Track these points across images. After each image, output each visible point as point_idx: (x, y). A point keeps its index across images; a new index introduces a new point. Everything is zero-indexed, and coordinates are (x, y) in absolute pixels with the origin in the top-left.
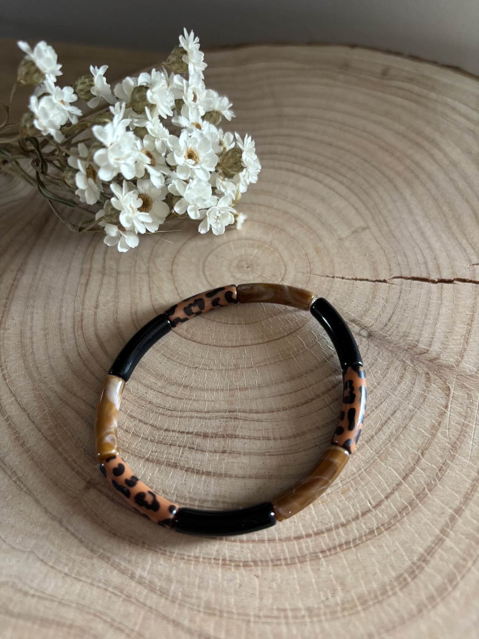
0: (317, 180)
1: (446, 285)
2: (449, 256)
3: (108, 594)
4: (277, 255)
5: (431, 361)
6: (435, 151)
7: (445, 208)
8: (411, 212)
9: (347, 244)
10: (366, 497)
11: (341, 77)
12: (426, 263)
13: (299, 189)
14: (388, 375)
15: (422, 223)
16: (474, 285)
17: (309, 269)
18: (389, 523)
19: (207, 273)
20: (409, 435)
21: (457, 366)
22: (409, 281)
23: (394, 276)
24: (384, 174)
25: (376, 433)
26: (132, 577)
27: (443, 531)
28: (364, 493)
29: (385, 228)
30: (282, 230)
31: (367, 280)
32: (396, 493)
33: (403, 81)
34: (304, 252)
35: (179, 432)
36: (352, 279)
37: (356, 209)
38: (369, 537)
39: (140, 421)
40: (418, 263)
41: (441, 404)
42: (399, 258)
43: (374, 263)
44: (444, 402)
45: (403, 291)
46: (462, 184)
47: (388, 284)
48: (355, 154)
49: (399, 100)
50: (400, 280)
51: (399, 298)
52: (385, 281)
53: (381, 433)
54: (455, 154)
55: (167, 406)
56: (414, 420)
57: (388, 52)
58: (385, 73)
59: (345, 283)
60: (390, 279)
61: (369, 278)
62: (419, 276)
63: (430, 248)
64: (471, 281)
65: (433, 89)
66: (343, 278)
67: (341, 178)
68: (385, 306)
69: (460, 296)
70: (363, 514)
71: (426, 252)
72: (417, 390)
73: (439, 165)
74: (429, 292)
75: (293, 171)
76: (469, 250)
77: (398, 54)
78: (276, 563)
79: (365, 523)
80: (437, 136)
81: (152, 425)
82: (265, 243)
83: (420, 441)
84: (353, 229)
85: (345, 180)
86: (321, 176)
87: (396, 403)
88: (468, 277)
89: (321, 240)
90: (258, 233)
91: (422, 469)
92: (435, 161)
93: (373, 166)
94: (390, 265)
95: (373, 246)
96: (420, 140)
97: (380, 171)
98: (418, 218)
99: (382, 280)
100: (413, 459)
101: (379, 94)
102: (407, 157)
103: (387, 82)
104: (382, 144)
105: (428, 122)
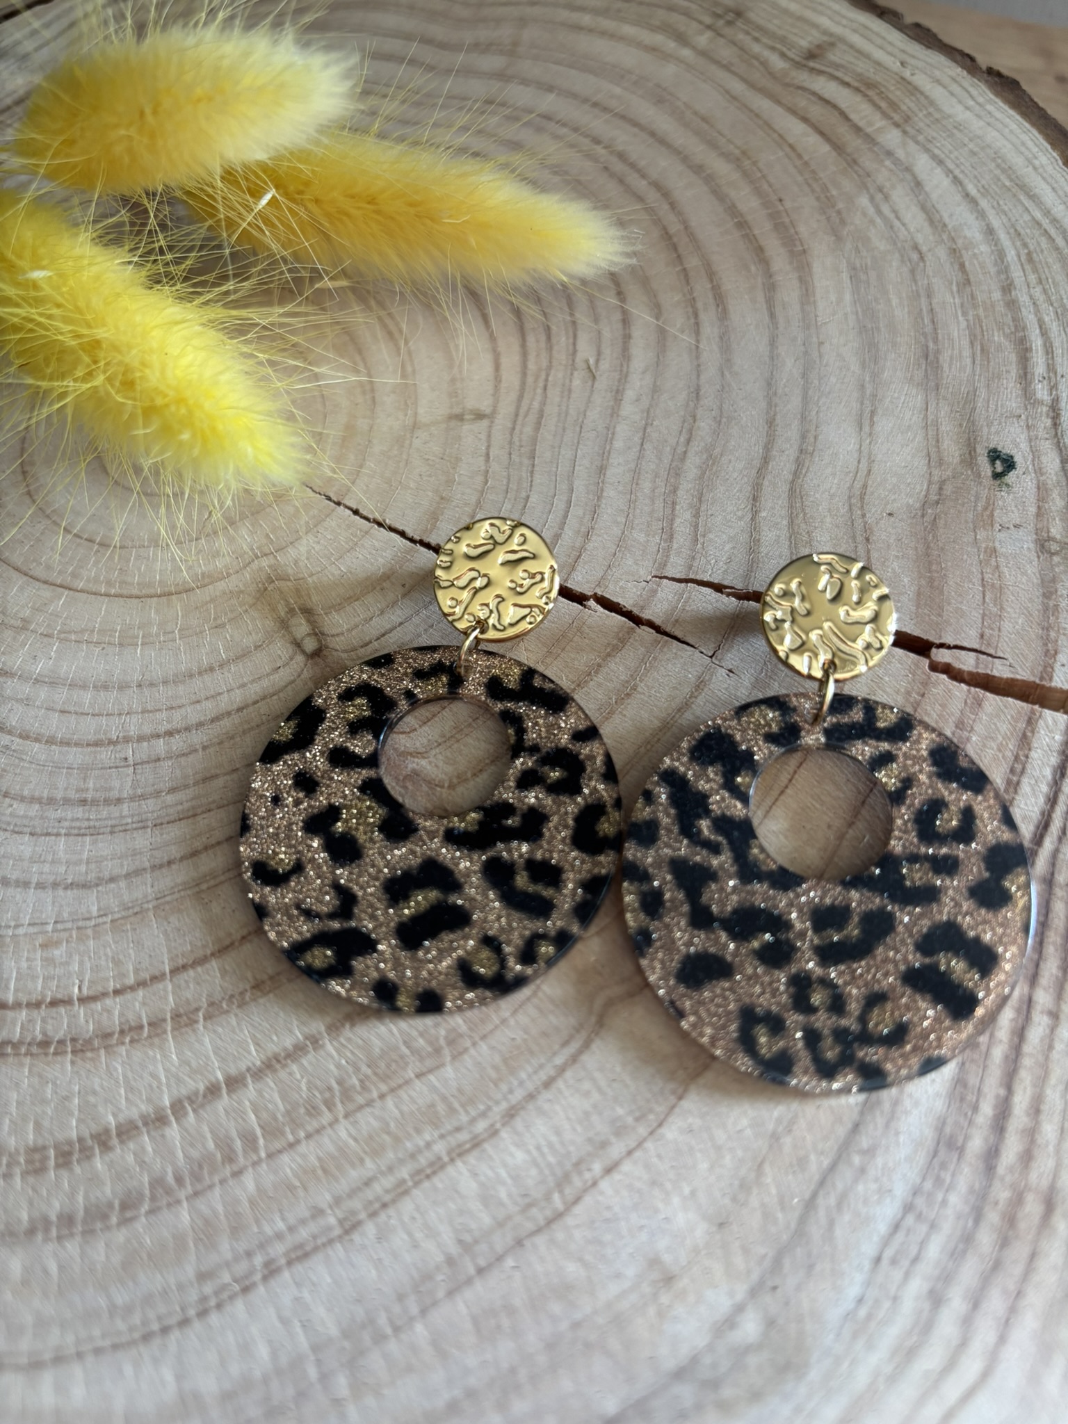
2: (621, 540)
6: (788, 282)
7: (705, 423)
8: (615, 409)
9: (420, 439)
10: (81, 973)
12: (556, 537)
15: (618, 445)
16: (629, 624)
18: (89, 1042)
27: (177, 1106)
28: (81, 963)
29: (528, 430)
33: (846, 85)
36: (375, 521)
38: (35, 1050)
43: (443, 500)
46: (789, 376)
58: (814, 54)
59: (353, 525)
63: (595, 507)
66: (356, 512)
70: (54, 1003)
71: (576, 512)
76: (681, 539)
79: (44, 1021)
88: (626, 602)
89: (372, 413)
95: (471, 461)
98: (621, 429)
101: (764, 105)
102: (711, 275)
103: (803, 78)
104: (675, 227)
105: (826, 203)
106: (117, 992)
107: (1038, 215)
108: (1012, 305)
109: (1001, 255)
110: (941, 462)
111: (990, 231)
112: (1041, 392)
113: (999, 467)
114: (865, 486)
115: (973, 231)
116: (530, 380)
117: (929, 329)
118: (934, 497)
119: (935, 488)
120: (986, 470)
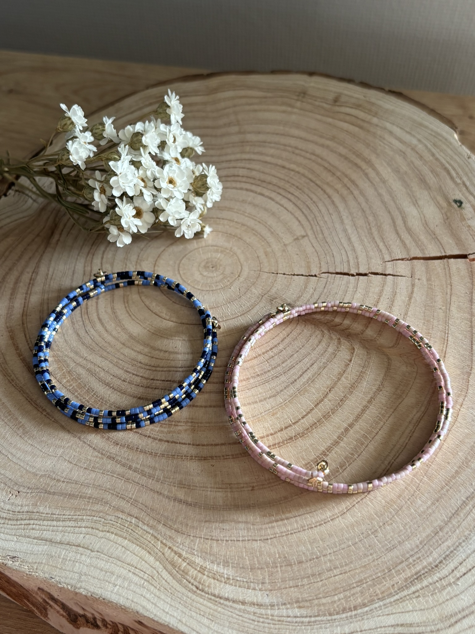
0: (271, 198)
1: (361, 277)
2: (367, 256)
3: (114, 478)
4: (236, 257)
5: (343, 330)
6: (370, 171)
7: (371, 218)
8: (342, 222)
9: (289, 248)
10: (289, 417)
11: (298, 104)
12: (348, 261)
13: (255, 206)
14: (310, 341)
15: (350, 231)
16: (384, 277)
17: (259, 268)
18: (303, 433)
19: (181, 272)
20: (322, 379)
21: (362, 334)
22: (333, 275)
23: (323, 271)
24: (325, 192)
25: (298, 378)
26: (130, 468)
27: (339, 437)
28: (287, 415)
29: (321, 236)
30: (241, 238)
31: (302, 275)
32: (310, 415)
33: (351, 108)
34: (256, 255)
35: (161, 380)
36: (291, 275)
37: (299, 222)
38: (288, 441)
39: (133, 374)
40: (342, 262)
41: (346, 359)
42: (328, 258)
43: (308, 262)
44: (349, 358)
45: (328, 283)
46: (387, 198)
47: (317, 278)
48: (303, 175)
49: (345, 126)
50: (327, 274)
51: (325, 287)
52: (315, 276)
53: (301, 378)
54: (386, 172)
55: (153, 364)
56: (326, 369)
57: (342, 79)
58: (336, 100)
59: (286, 278)
60: (319, 274)
61: (304, 274)
62: (342, 271)
63: (354, 250)
64: (382, 274)
65: (376, 115)
66: (284, 274)
67: (289, 196)
68: (313, 294)
69: (371, 285)
70: (286, 428)
71: (350, 253)
72: (330, 350)
73: (371, 182)
74: (348, 282)
75: (252, 191)
76: (384, 250)
77: (350, 81)
78: (225, 457)
79: (287, 433)
80: (373, 158)
81: (142, 377)
82: (226, 249)
83: (329, 383)
84: (295, 237)
85: (292, 198)
86: (273, 195)
87: (315, 359)
88: (380, 271)
89: (270, 246)
90: (221, 241)
91: (329, 400)
92: (368, 178)
93: (317, 184)
94: (320, 264)
95: (310, 250)
96: (359, 161)
97: (322, 189)
98: (348, 227)
99: (314, 275)
100: (323, 394)
101: (330, 120)
102: (346, 176)
103: (337, 109)
104: (326, 165)
105: (368, 145)
106: (303, 418)
107: (430, 132)
108: (437, 159)
109: (426, 147)
110: (442, 208)
111: (419, 141)
112: (459, 181)
113: (459, 205)
114: (425, 221)
115: (414, 142)
116: (312, 222)
117: (418, 173)
118: (446, 218)
119: (444, 215)
120: (455, 206)
